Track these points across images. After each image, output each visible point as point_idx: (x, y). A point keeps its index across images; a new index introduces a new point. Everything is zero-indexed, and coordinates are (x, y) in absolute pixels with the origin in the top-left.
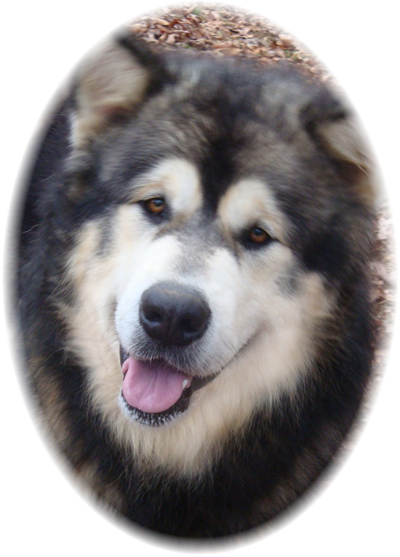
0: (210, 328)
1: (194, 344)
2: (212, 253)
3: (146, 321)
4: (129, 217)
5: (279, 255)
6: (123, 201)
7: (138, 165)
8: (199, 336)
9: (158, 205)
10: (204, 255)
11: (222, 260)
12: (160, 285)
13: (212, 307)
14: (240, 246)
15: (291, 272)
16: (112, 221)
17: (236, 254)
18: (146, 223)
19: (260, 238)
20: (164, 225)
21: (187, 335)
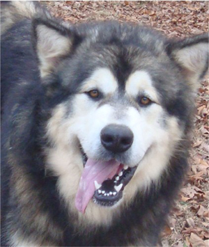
1: (128, 150)
3: (105, 143)
8: (130, 146)
9: (95, 93)
12: (110, 126)
17: (138, 109)
19: (146, 102)
20: (101, 101)
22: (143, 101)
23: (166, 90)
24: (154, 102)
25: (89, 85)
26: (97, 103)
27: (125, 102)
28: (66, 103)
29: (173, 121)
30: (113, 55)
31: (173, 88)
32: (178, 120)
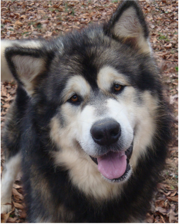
0: (122, 130)
1: (120, 139)
2: (106, 102)
3: (97, 140)
4: (67, 108)
5: (129, 91)
6: (62, 103)
7: (60, 87)
8: (120, 135)
9: (75, 98)
10: (104, 105)
11: (111, 103)
12: (95, 124)
13: (119, 121)
14: (114, 95)
15: (137, 95)
16: (61, 113)
17: (115, 98)
18: (75, 107)
19: (119, 89)
20: (82, 104)
21: (115, 137)
22: (116, 89)
23: (131, 71)
24: (125, 86)
26: (79, 107)
29: (147, 95)
32: (150, 92)
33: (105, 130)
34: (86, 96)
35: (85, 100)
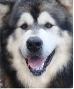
0: (43, 45)
3: (28, 47)
14: (46, 28)
20: (27, 29)
21: (39, 47)
22: (48, 26)
23: (59, 18)
24: (54, 25)
25: (21, 23)
26: (25, 31)
27: (38, 27)
28: (12, 34)
29: (65, 33)
30: (29, 6)
31: (62, 16)
32: (68, 32)
33: (34, 42)
34: (30, 25)
35: (29, 27)
